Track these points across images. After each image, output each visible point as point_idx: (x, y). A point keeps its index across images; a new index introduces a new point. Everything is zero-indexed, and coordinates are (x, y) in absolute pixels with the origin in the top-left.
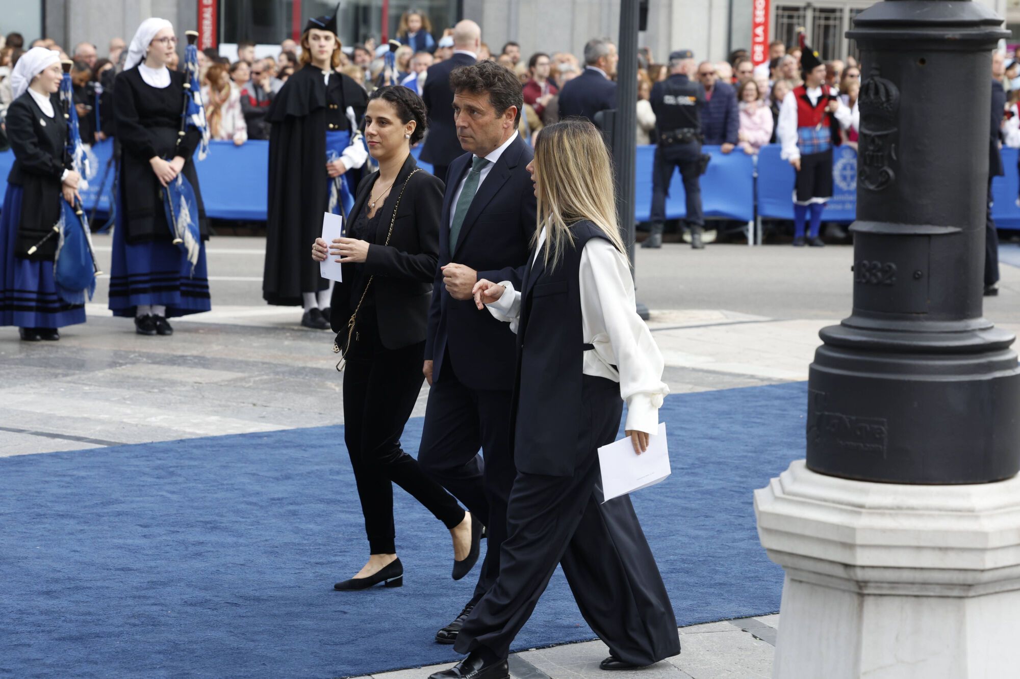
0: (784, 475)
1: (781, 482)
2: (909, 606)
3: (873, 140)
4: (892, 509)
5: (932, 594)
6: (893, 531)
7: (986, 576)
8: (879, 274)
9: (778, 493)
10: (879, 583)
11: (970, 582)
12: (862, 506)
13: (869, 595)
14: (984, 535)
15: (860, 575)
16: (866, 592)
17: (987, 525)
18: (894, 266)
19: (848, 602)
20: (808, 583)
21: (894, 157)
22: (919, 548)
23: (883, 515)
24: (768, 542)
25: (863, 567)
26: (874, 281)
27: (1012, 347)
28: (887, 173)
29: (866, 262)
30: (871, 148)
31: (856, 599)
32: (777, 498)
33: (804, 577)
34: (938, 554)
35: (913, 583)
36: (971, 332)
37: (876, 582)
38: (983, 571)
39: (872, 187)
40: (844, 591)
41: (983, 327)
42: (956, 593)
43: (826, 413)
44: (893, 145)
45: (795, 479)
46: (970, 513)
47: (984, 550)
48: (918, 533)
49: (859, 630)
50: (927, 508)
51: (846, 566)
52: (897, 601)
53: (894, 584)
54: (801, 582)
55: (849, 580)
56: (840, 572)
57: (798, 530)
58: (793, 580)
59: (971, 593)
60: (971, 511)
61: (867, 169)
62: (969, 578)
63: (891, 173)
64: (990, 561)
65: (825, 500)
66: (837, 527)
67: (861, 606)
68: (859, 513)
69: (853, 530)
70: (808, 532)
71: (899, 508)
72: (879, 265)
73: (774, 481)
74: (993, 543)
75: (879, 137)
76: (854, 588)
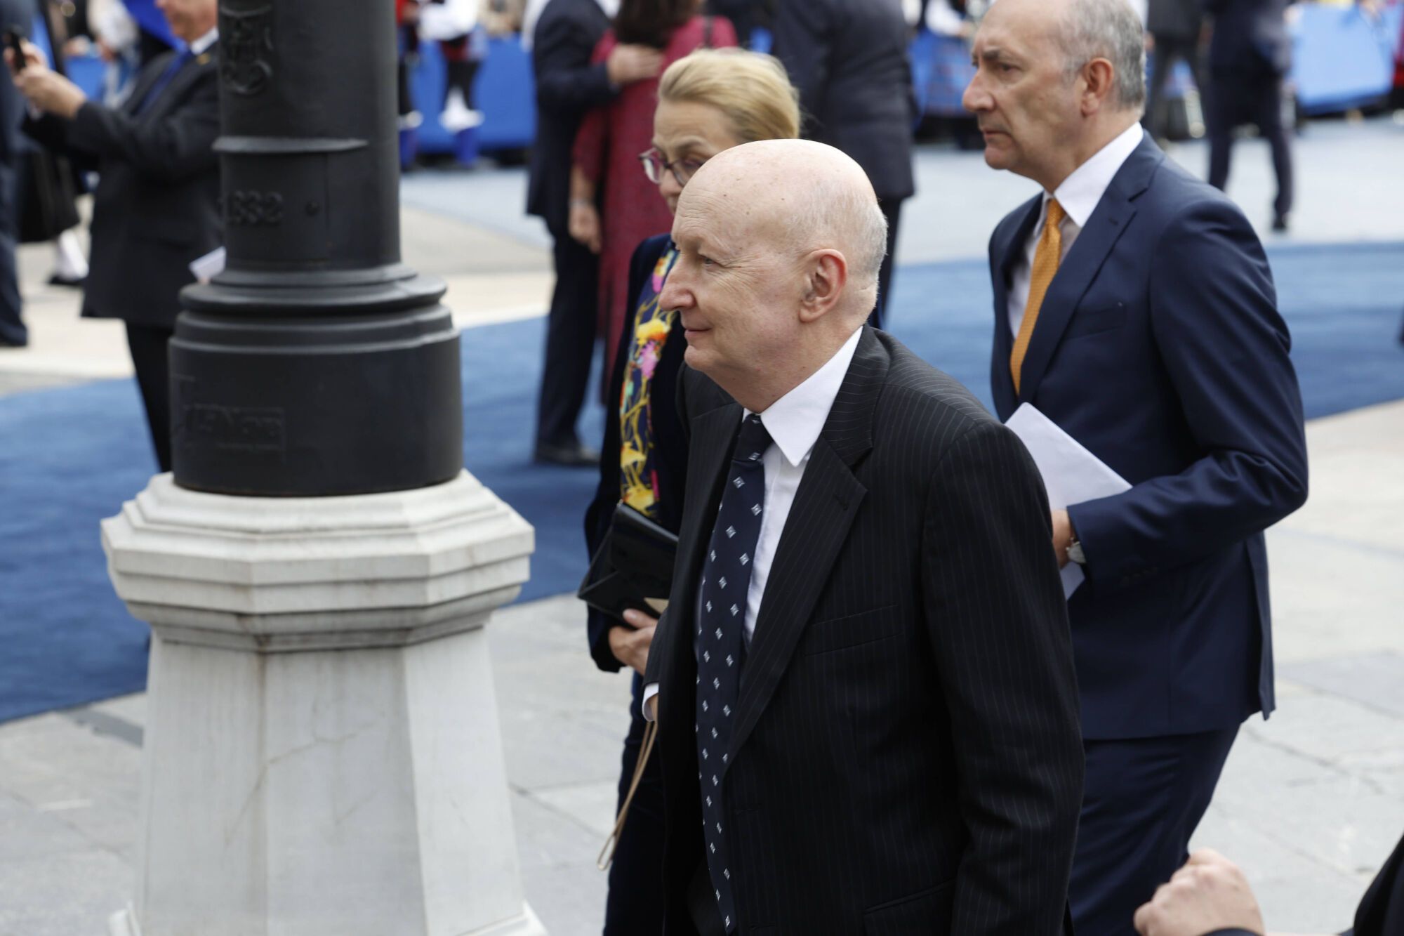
0: (143, 497)
1: (139, 508)
2: (327, 664)
3: (238, 24)
4: (297, 531)
5: (357, 644)
6: (302, 563)
7: (430, 615)
8: (260, 210)
9: (137, 521)
10: (286, 635)
11: (408, 624)
12: (255, 532)
13: (273, 653)
14: (424, 559)
15: (258, 626)
16: (269, 648)
17: (428, 545)
18: (279, 197)
19: (244, 664)
20: (186, 644)
21: (269, 44)
22: (338, 583)
23: (286, 541)
24: (127, 591)
25: (263, 616)
26: (253, 218)
27: (444, 301)
28: (260, 69)
29: (240, 194)
30: (237, 35)
31: (254, 661)
32: (137, 530)
33: (180, 635)
34: (365, 590)
35: (331, 633)
36: (388, 283)
37: (282, 634)
38: (425, 608)
39: (241, 89)
40: (237, 650)
41: (404, 274)
42: (390, 639)
43: (198, 406)
44: (267, 30)
45: (162, 502)
46: (403, 530)
47: (424, 579)
48: (336, 563)
49: (262, 703)
50: (346, 528)
51: (240, 615)
52: (311, 658)
53: (306, 635)
54: (176, 643)
55: (243, 635)
56: (231, 624)
57: (170, 572)
58: (166, 642)
59: (411, 639)
60: (404, 526)
61: (233, 64)
62: (407, 619)
63: (267, 68)
64: (433, 594)
65: (205, 527)
66: (224, 563)
67: (262, 669)
68: (253, 542)
69: (246, 565)
70: (183, 573)
71: (307, 530)
72: (257, 195)
73: (129, 506)
74: (437, 568)
75: (248, 19)
76: (252, 645)
